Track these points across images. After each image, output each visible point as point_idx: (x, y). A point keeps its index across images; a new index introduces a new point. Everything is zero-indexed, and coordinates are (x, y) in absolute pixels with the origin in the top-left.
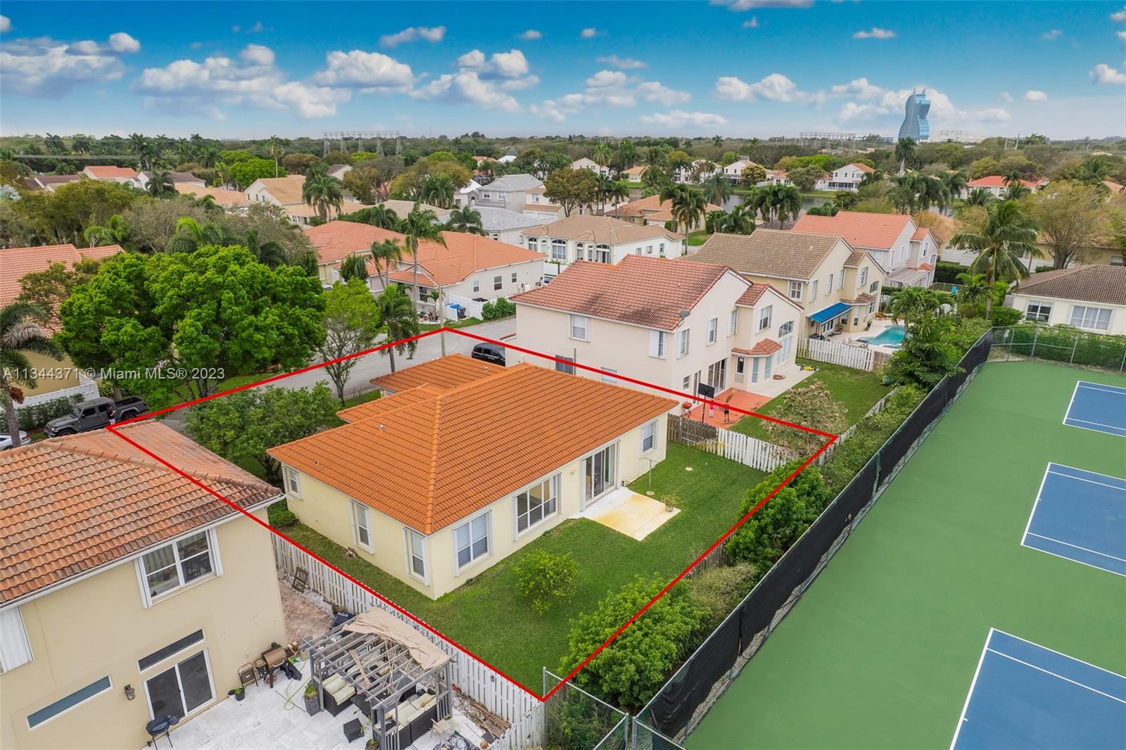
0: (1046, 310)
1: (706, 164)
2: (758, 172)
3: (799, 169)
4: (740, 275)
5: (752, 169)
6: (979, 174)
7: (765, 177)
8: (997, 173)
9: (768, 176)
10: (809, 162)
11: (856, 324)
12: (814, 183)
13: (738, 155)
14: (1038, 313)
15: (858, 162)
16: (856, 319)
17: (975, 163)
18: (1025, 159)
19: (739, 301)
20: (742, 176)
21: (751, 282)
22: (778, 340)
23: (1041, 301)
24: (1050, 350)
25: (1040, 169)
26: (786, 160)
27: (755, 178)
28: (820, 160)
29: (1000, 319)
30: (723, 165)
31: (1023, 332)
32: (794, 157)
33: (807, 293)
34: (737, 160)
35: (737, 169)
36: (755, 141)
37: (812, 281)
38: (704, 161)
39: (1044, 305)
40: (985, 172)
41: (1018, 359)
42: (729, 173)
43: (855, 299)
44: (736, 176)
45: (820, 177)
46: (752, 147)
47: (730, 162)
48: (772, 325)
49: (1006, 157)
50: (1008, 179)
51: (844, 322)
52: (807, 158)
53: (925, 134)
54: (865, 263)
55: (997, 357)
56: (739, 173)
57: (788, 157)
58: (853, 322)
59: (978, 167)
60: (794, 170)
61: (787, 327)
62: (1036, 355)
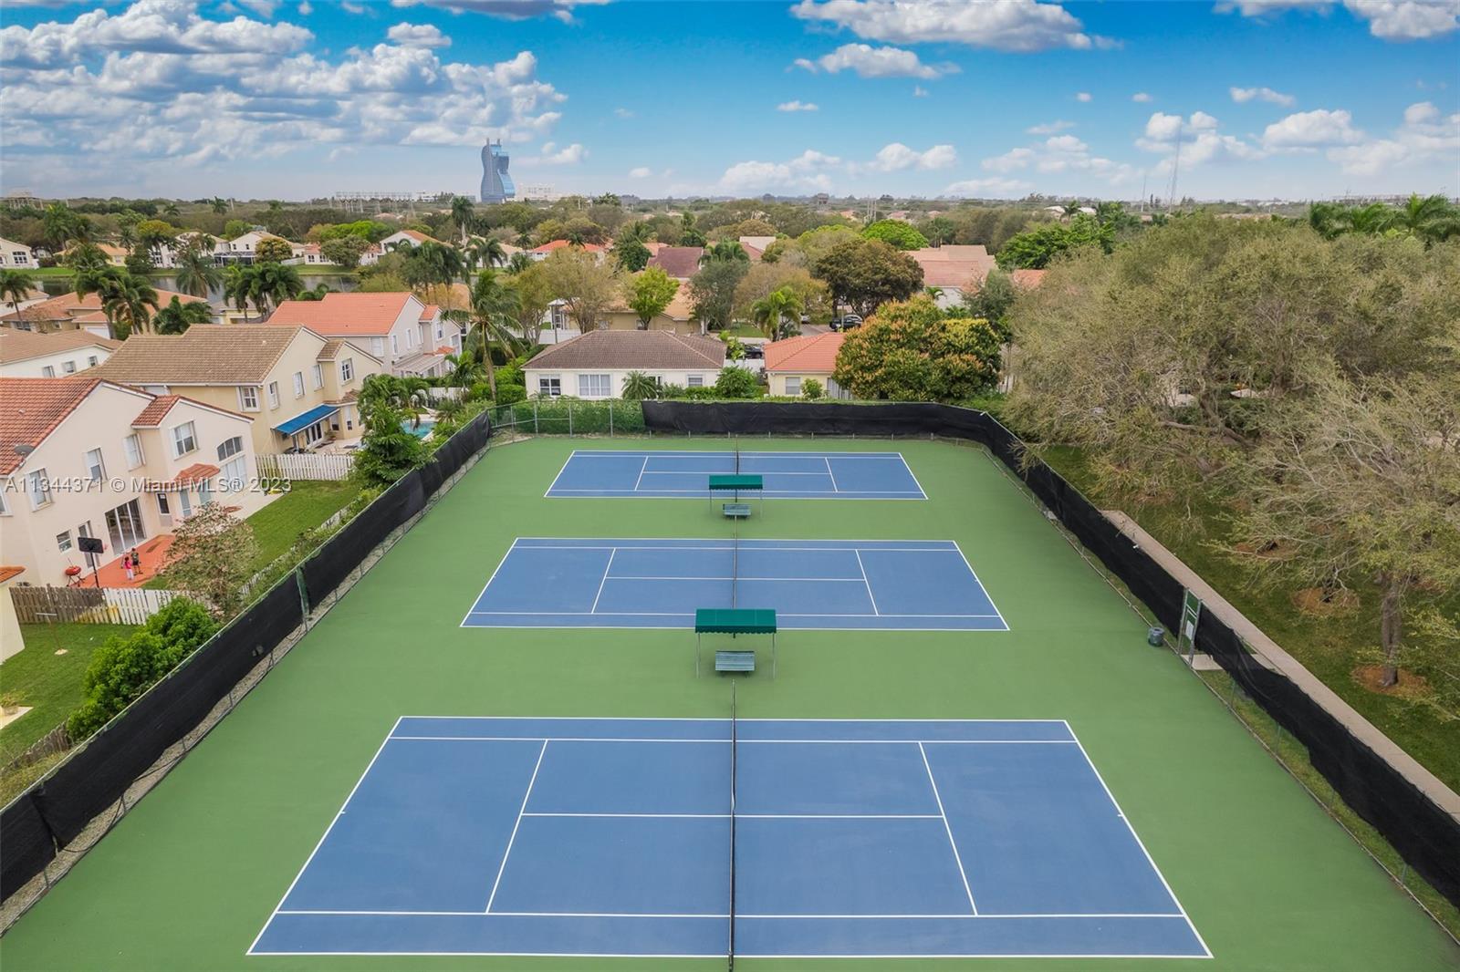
0: (556, 383)
1: (199, 238)
2: (280, 246)
3: (334, 241)
4: (126, 387)
5: (269, 243)
6: (547, 239)
7: (290, 253)
8: (564, 237)
9: (295, 252)
10: (348, 232)
11: (350, 428)
12: (358, 258)
13: (249, 225)
14: (550, 387)
15: (412, 228)
16: (349, 423)
17: (540, 226)
18: (588, 220)
19: (137, 422)
20: (257, 253)
21: (152, 395)
22: (217, 463)
23: (550, 373)
24: (552, 423)
25: (605, 231)
26: (317, 229)
27: (276, 255)
28: (362, 229)
29: (504, 399)
30: (228, 238)
31: (524, 409)
32: (329, 226)
33: (265, 399)
34: (247, 231)
35: (249, 243)
36: (274, 204)
37: (266, 383)
38: (195, 234)
39: (553, 378)
40: (553, 236)
41: (526, 438)
42: (238, 250)
43: (341, 398)
44: (249, 253)
45: (365, 249)
46: (269, 213)
47: (238, 233)
48: (200, 446)
49: (570, 219)
50: (572, 243)
51: (336, 427)
52: (345, 226)
53: (511, 191)
54: (343, 354)
55: (505, 440)
56: (252, 249)
57: (320, 225)
58: (345, 426)
59: (544, 231)
60: (328, 242)
61: (231, 447)
62: (542, 431)
